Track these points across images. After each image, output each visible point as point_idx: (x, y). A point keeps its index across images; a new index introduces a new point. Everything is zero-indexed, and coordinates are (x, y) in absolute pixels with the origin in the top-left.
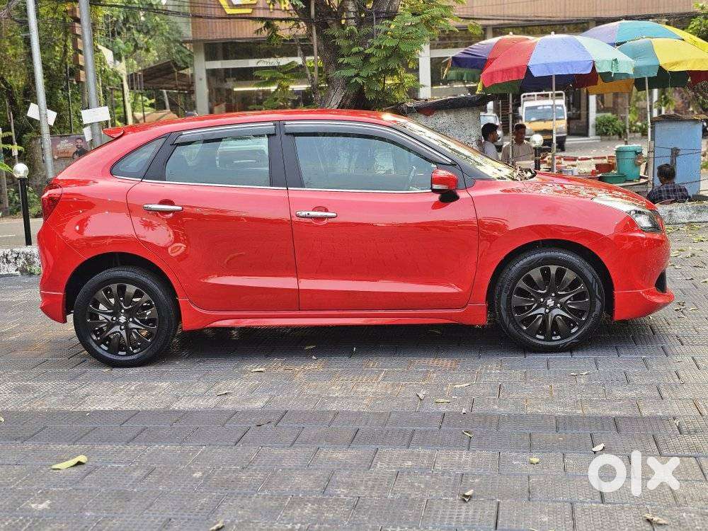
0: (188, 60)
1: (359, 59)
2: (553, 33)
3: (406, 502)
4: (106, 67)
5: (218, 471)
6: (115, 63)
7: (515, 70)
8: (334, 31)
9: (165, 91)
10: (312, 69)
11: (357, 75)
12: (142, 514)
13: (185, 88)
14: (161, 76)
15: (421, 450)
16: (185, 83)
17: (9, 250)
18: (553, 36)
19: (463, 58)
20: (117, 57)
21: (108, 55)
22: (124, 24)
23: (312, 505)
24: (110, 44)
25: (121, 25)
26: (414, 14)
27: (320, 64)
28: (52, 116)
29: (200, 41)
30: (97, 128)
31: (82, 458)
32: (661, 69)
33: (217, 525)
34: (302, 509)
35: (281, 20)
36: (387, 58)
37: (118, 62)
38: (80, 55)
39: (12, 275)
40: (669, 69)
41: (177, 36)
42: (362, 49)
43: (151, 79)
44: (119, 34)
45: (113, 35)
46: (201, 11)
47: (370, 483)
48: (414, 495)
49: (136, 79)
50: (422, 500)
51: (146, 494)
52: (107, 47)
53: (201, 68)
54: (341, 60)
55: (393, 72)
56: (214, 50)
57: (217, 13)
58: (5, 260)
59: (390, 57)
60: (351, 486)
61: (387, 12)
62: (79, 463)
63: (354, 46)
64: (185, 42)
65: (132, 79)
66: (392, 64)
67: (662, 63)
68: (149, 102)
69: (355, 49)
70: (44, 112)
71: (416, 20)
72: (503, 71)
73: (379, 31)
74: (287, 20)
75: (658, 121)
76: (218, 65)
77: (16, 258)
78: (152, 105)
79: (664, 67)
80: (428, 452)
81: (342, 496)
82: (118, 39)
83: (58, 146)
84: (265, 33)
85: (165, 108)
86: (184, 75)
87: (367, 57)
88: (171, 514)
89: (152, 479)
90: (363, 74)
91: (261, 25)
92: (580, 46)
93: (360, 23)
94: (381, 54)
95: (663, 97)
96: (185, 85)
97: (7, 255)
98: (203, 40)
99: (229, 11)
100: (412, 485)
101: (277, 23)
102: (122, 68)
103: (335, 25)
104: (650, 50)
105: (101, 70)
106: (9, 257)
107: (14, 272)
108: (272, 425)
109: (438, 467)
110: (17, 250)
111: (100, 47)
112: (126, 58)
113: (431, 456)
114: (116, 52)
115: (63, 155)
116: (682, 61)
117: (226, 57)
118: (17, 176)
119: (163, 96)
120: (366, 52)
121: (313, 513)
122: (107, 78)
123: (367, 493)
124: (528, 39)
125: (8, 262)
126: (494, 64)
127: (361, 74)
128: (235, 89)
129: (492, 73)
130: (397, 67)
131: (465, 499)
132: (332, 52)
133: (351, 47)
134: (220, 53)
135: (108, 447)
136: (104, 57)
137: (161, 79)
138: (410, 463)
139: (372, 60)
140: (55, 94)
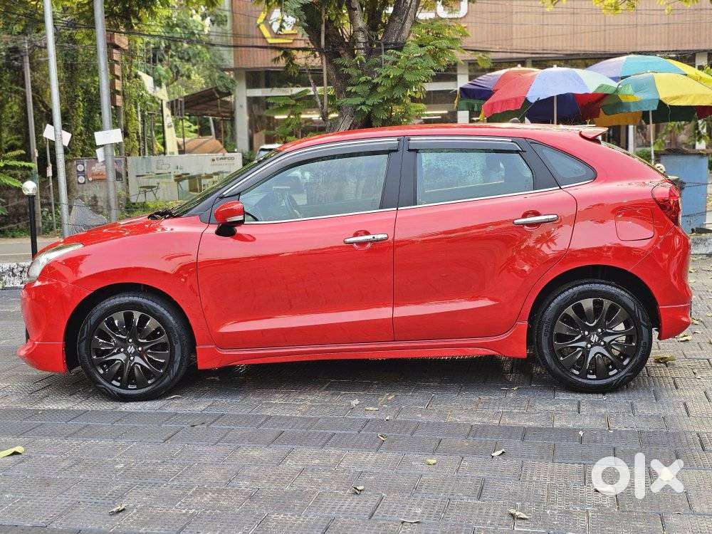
0: (230, 86)
1: (366, 88)
2: (555, 66)
3: (301, 494)
4: (143, 92)
5: (140, 463)
6: (155, 88)
7: (514, 101)
8: (346, 60)
9: (211, 118)
10: (321, 97)
11: (364, 104)
12: (55, 497)
13: (228, 114)
14: (204, 103)
15: (333, 451)
16: (226, 110)
17: (15, 264)
18: (555, 69)
19: (470, 89)
20: (158, 83)
21: (148, 81)
22: (166, 52)
23: (213, 494)
24: (151, 71)
25: (163, 52)
26: (421, 46)
27: (331, 93)
28: (66, 137)
29: (242, 69)
30: (109, 150)
31: (19, 449)
32: (661, 104)
33: (118, 508)
34: (202, 498)
35: (298, 49)
36: (393, 87)
37: (158, 88)
38: (117, 81)
39: (17, 288)
40: (669, 103)
41: (219, 63)
42: (369, 78)
43: (195, 105)
44: (161, 61)
45: (154, 61)
46: (244, 42)
47: (274, 477)
48: (309, 488)
49: (177, 106)
50: (314, 493)
51: (66, 481)
52: (148, 73)
53: (242, 95)
54: (349, 89)
55: (398, 101)
56: (255, 78)
57: (259, 42)
58: (11, 273)
59: (396, 85)
60: (254, 479)
61: (395, 44)
62: (15, 453)
63: (363, 74)
64: (228, 70)
65: (173, 105)
66: (397, 93)
67: (662, 97)
68: (194, 128)
69: (363, 79)
70: (58, 133)
71: (422, 51)
72: (503, 102)
73: (386, 61)
74: (305, 49)
75: (664, 154)
76: (258, 92)
77: (21, 272)
78: (196, 131)
79: (664, 101)
80: (339, 452)
81: (243, 488)
82: (159, 66)
83: (93, 168)
84: (282, 63)
85: (211, 135)
86: (228, 103)
87: (376, 86)
88: (81, 498)
89: (77, 468)
90: (369, 102)
91: (279, 54)
92: (578, 78)
93: (370, 52)
94: (388, 83)
95: (697, 132)
96: (227, 112)
97: (13, 269)
98: (244, 69)
99: (271, 41)
100: (311, 480)
101: (295, 52)
102: (163, 94)
103: (346, 55)
104: (651, 84)
105: (139, 95)
106: (15, 271)
107: (18, 285)
108: (205, 426)
109: (343, 465)
110: (23, 264)
111: (140, 73)
112: (167, 85)
113: (339, 456)
114: (157, 78)
115: (97, 177)
116: (682, 96)
117: (267, 86)
118: (26, 193)
119: (209, 123)
120: (375, 81)
121: (211, 501)
122: (145, 103)
123: (267, 485)
124: (533, 71)
125: (14, 275)
126: (495, 95)
127: (367, 102)
128: (277, 117)
129: (493, 104)
130: (401, 96)
131: (356, 492)
132: (343, 80)
133: (359, 76)
134: (263, 81)
135: (47, 440)
136: (143, 83)
137: (203, 106)
138: (317, 461)
139: (380, 90)
140: (92, 118)
